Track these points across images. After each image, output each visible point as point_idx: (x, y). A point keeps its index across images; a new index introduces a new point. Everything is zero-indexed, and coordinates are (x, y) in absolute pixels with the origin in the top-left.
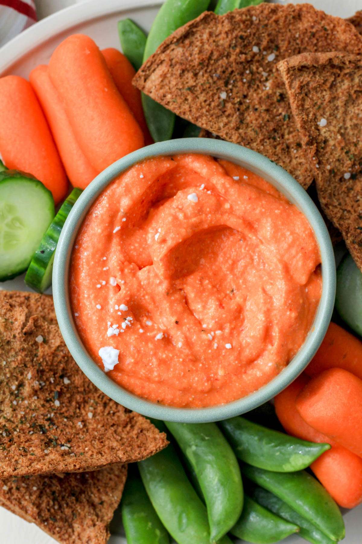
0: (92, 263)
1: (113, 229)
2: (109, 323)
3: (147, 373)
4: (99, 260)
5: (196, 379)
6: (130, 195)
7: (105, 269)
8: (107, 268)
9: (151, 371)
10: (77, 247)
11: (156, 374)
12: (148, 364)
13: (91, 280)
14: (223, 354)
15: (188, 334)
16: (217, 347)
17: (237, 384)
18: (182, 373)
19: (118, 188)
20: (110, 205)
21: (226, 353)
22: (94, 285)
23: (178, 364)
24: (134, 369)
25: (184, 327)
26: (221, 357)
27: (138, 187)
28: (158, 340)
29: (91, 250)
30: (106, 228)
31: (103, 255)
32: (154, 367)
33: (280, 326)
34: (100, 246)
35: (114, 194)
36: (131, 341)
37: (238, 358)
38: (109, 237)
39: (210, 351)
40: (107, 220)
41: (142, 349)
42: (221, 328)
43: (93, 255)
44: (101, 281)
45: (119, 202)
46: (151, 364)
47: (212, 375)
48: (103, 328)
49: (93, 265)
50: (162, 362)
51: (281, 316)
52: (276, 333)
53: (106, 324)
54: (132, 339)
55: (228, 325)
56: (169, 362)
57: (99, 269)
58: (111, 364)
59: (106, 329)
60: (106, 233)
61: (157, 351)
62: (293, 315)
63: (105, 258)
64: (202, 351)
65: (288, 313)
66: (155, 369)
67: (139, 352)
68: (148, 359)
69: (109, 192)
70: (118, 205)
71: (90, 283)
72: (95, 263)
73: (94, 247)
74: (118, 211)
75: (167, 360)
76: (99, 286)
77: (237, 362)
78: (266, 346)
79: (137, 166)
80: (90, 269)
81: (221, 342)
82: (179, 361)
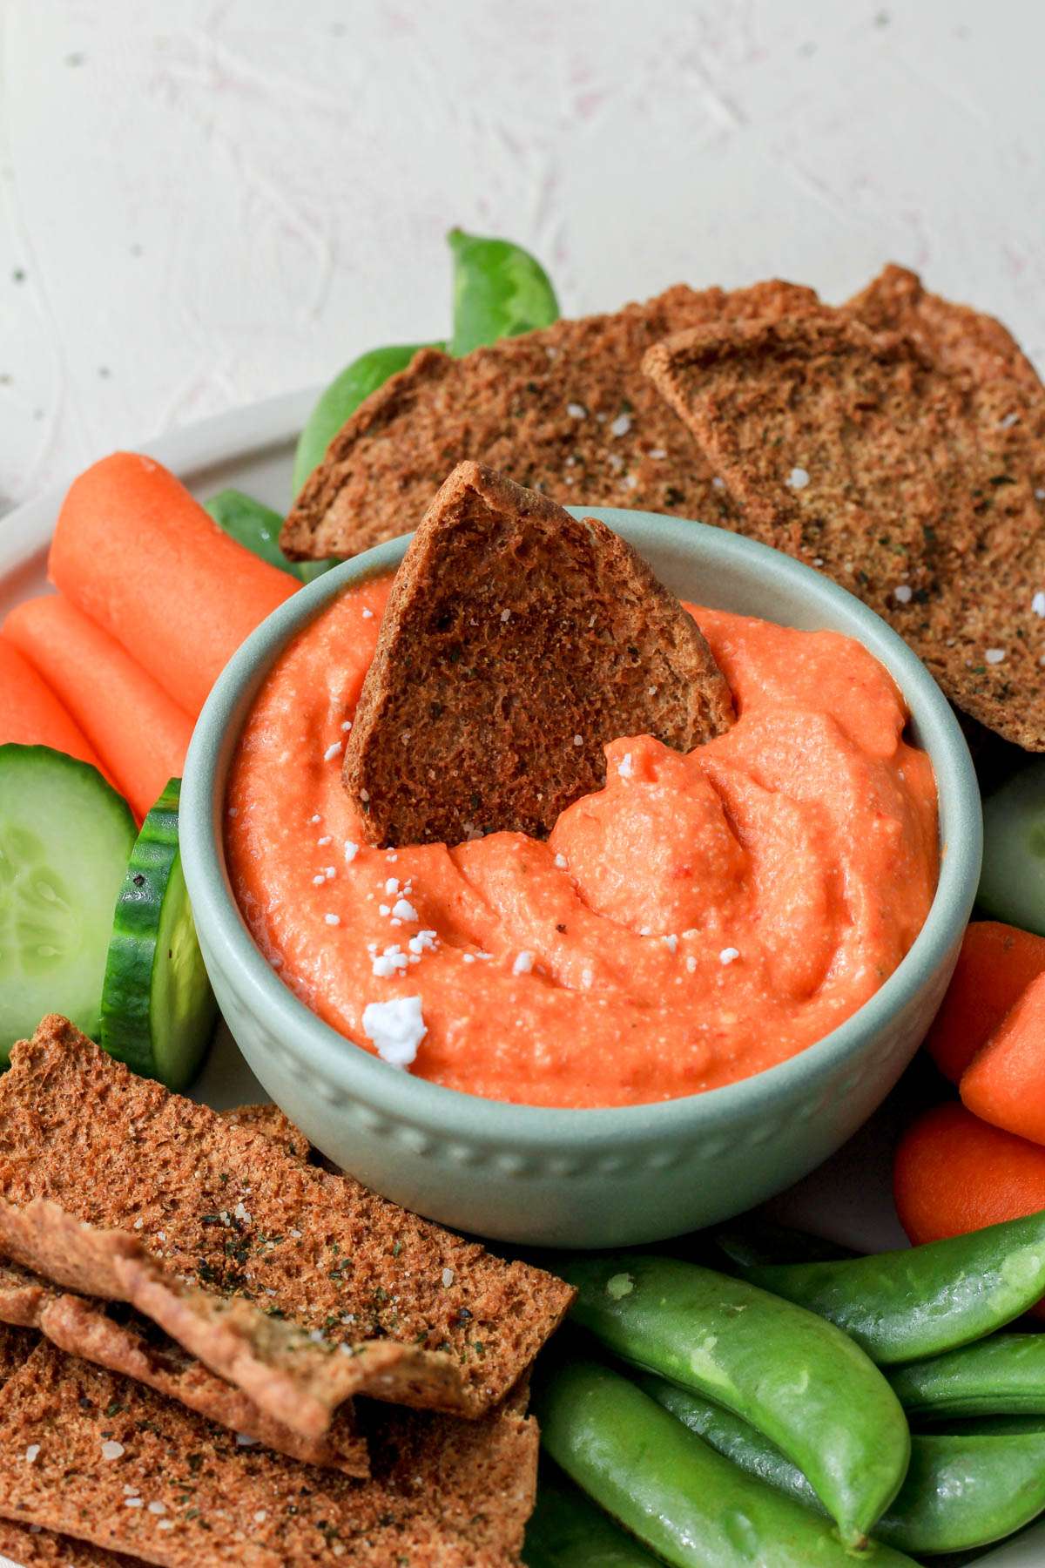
0: (286, 832)
1: (320, 750)
2: (372, 947)
3: (516, 1050)
4: (303, 826)
5: (662, 1040)
6: (348, 660)
7: (322, 841)
8: (328, 838)
9: (526, 1044)
10: (233, 812)
11: (539, 1050)
12: (512, 1025)
13: (293, 869)
14: (720, 983)
15: (603, 950)
16: (698, 967)
17: (783, 1040)
18: (618, 1033)
19: (309, 655)
20: (298, 692)
21: (726, 977)
22: (307, 879)
23: (597, 1015)
24: (474, 1048)
25: (586, 939)
26: (716, 993)
27: (365, 638)
28: (522, 974)
29: (274, 803)
30: (302, 748)
31: (309, 812)
32: (530, 1032)
33: (862, 868)
34: (296, 789)
35: (303, 668)
36: (448, 981)
37: (766, 982)
38: (316, 771)
39: (679, 981)
40: (302, 725)
41: (484, 992)
42: (696, 923)
43: (284, 815)
44: (322, 870)
45: (322, 683)
46: (519, 1023)
47: (705, 1027)
48: (358, 965)
49: (288, 837)
50: (548, 1016)
51: (857, 840)
52: (854, 887)
53: (366, 953)
54: (448, 976)
55: (713, 912)
56: (569, 1015)
57: (309, 843)
58: (405, 1040)
59: (368, 965)
60: (305, 758)
61: (528, 992)
62: (891, 827)
63: (316, 819)
64: (656, 985)
65: (876, 824)
66: (536, 1035)
67: (476, 1000)
68: (508, 1013)
69: (290, 666)
70: (321, 689)
71: (290, 877)
72: (293, 830)
73: (280, 795)
74: (323, 705)
75: (562, 1008)
76: (318, 880)
77: (765, 995)
78: (835, 935)
79: (348, 596)
80: (282, 847)
81: (704, 951)
82: (597, 1007)
